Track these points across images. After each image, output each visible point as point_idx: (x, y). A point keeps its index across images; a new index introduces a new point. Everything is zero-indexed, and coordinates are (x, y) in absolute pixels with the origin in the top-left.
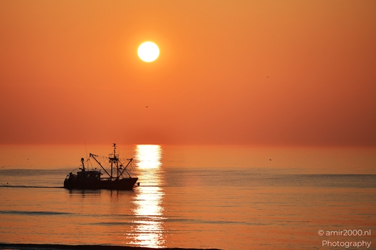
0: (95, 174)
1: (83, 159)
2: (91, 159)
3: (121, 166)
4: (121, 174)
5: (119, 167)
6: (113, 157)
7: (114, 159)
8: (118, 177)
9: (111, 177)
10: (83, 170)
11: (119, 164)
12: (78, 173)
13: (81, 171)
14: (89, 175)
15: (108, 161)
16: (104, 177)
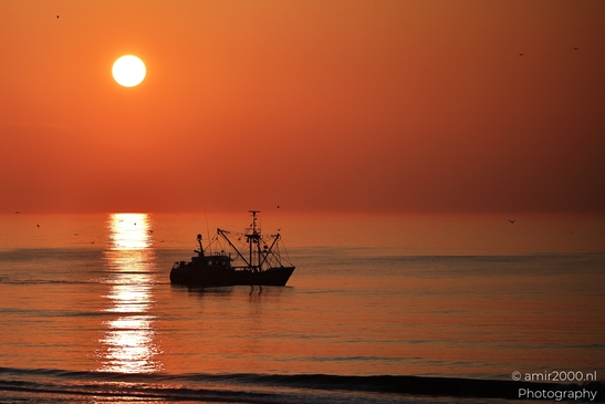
0: (221, 261)
1: (200, 236)
2: (220, 238)
5: (262, 249)
6: (251, 233)
7: (255, 237)
8: (260, 266)
9: (250, 266)
10: (202, 253)
12: (193, 258)
13: (197, 255)
14: (210, 263)
15: (244, 240)
16: (238, 264)
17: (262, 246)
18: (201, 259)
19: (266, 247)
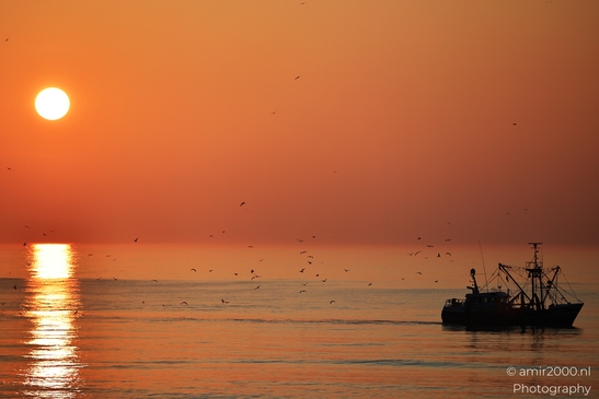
0: (497, 297)
1: (473, 272)
6: (532, 267)
7: (536, 272)
10: (476, 289)
12: (467, 296)
13: (471, 292)
14: (486, 300)
15: (526, 274)
17: (545, 280)
18: (475, 296)
19: (549, 282)
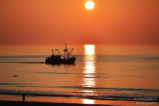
0: (59, 57)
1: (52, 50)
2: (56, 51)
3: (69, 53)
4: (69, 56)
5: (68, 53)
6: (65, 49)
7: (66, 50)
8: (68, 58)
9: (65, 58)
10: (53, 55)
11: (68, 52)
12: (51, 56)
14: (56, 57)
15: (63, 51)
16: (62, 58)
